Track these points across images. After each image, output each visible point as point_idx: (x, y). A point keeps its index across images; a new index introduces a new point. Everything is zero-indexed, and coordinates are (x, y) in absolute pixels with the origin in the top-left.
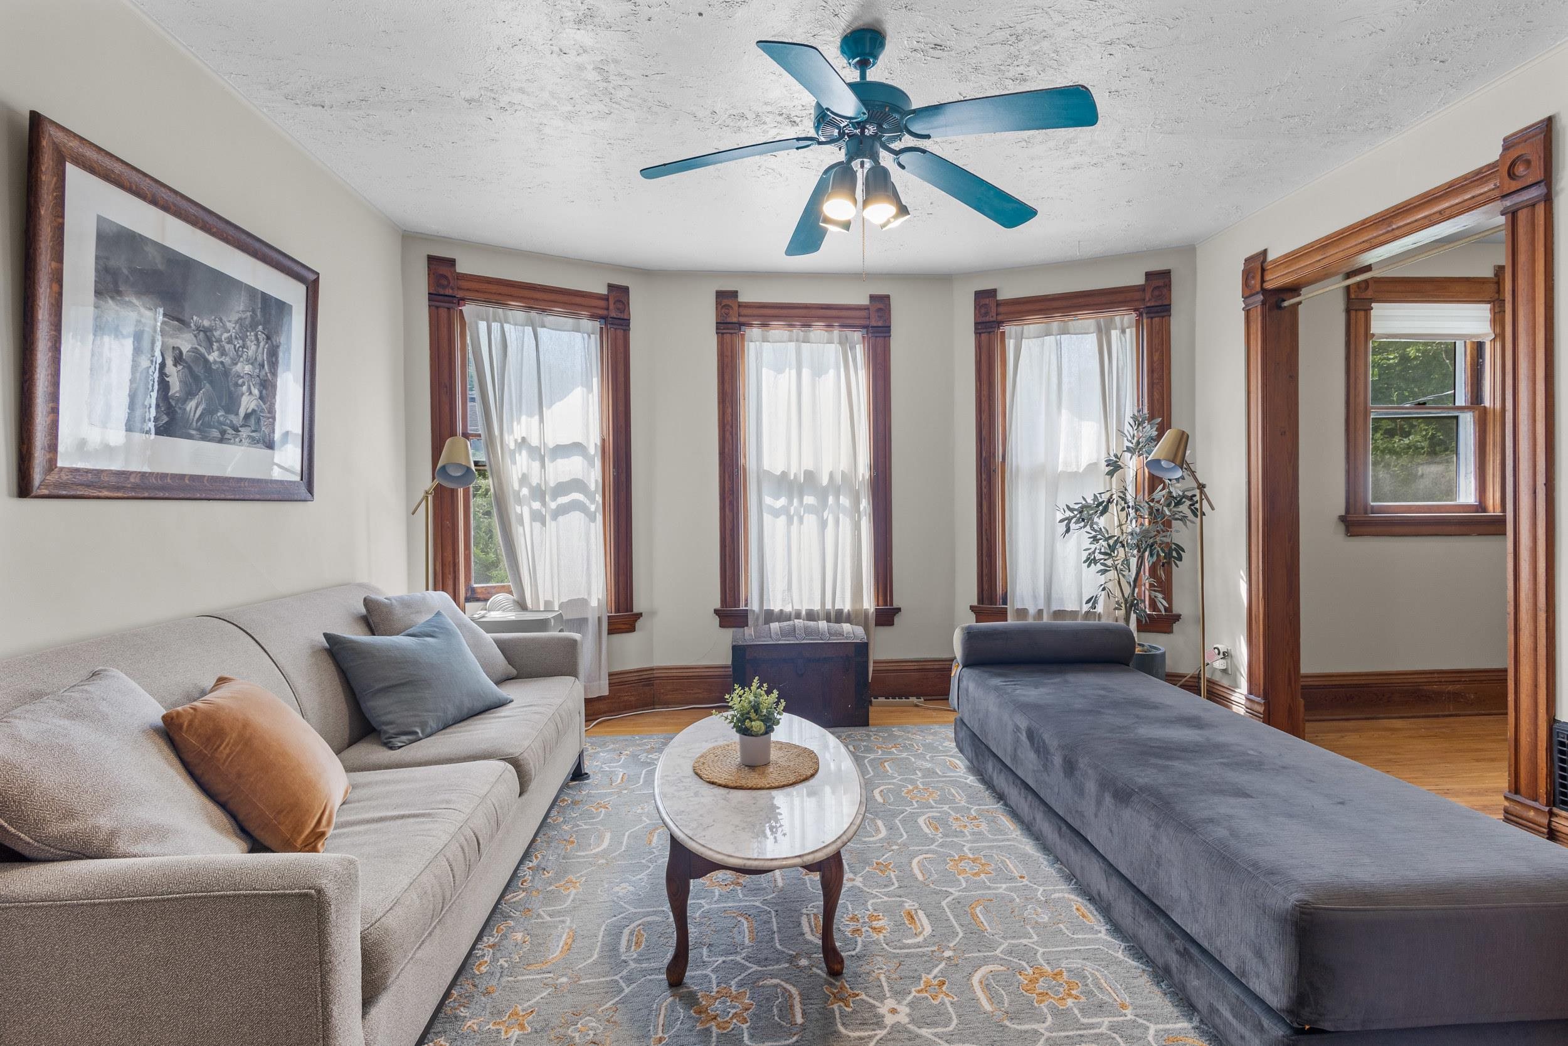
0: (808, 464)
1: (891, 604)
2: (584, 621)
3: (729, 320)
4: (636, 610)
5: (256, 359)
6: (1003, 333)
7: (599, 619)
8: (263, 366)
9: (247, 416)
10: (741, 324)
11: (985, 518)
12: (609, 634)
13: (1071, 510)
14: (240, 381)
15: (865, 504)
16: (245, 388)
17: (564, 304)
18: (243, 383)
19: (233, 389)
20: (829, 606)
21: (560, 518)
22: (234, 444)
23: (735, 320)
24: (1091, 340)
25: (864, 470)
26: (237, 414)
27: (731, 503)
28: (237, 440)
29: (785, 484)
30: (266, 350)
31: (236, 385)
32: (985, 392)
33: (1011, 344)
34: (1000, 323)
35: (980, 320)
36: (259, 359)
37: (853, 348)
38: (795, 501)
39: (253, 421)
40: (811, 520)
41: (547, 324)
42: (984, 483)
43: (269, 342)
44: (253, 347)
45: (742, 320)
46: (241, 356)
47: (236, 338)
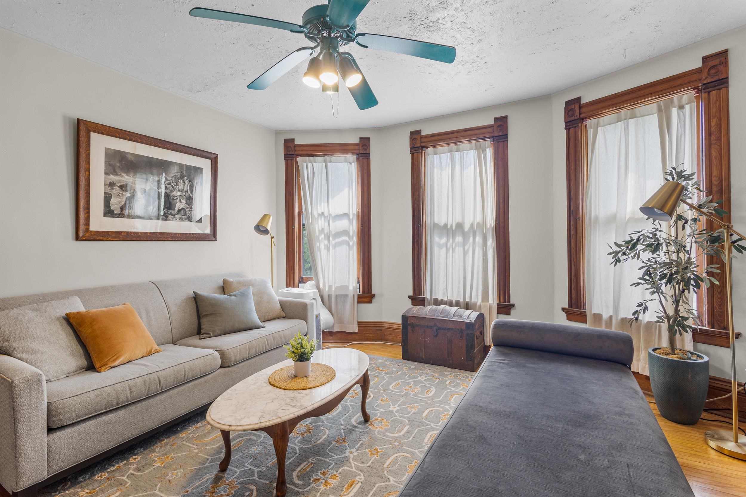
0: (458, 219)
1: (509, 302)
2: (346, 296)
3: (416, 146)
4: (373, 293)
5: (183, 189)
6: (586, 126)
7: (354, 295)
8: (187, 192)
9: (179, 211)
10: (422, 147)
11: (573, 251)
12: (358, 303)
13: (619, 246)
14: (175, 198)
15: (491, 242)
16: (178, 200)
17: (339, 150)
18: (177, 199)
19: (171, 201)
20: (468, 299)
21: (337, 249)
22: (173, 220)
23: (419, 145)
24: (654, 119)
25: (491, 220)
26: (174, 210)
27: (417, 241)
28: (174, 219)
29: (445, 230)
30: (188, 186)
31: (173, 199)
32: (572, 167)
33: (591, 132)
34: (582, 120)
35: (568, 120)
36: (185, 189)
37: (484, 150)
38: (451, 240)
39: (182, 212)
40: (459, 251)
41: (332, 161)
42: (572, 227)
43: (191, 182)
44: (182, 185)
45: (423, 144)
46: (176, 189)
47: (173, 183)
